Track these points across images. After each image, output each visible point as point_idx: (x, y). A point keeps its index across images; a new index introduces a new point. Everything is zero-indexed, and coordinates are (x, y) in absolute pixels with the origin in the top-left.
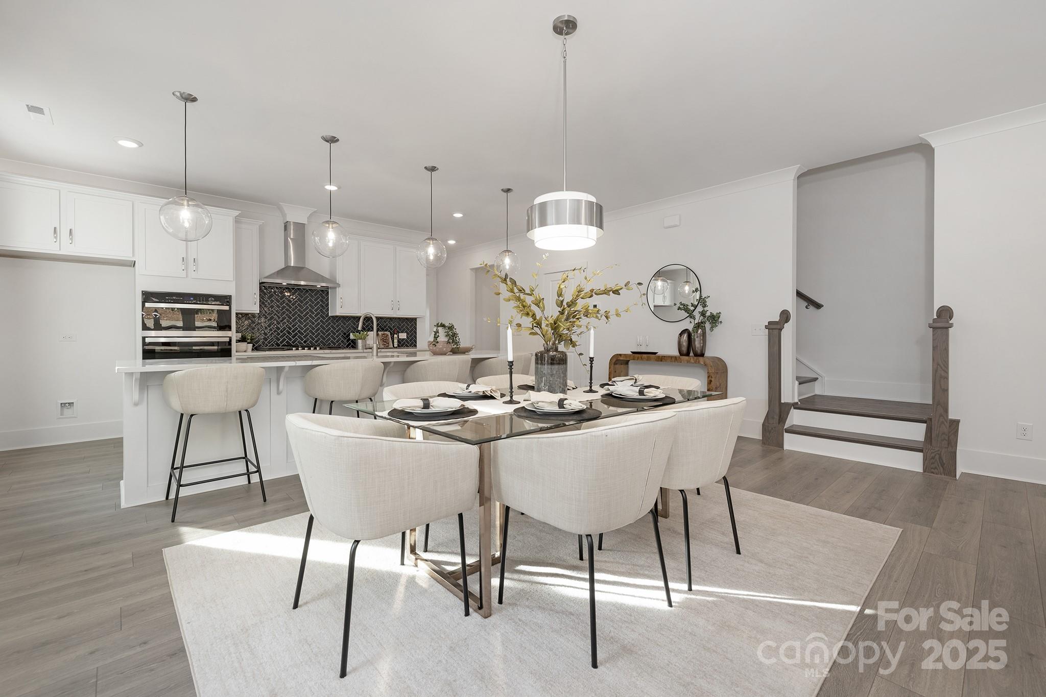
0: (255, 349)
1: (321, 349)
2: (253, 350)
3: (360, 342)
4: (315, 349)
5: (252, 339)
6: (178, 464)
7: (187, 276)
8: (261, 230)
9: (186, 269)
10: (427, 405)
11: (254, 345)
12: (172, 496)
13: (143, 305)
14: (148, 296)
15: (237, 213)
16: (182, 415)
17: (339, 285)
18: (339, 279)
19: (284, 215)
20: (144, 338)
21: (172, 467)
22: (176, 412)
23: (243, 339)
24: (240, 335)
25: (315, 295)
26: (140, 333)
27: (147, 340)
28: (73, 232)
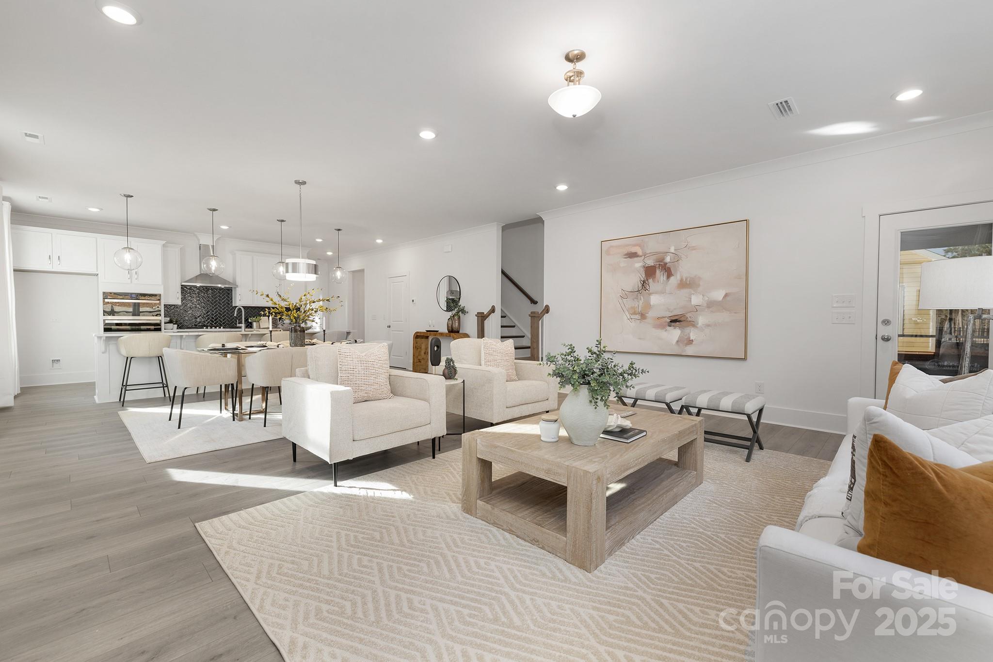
0: (179, 327)
1: (224, 328)
2: (177, 328)
3: (254, 324)
4: (220, 328)
5: (176, 322)
6: (124, 384)
7: (131, 282)
8: (182, 251)
9: (131, 278)
10: (223, 346)
11: (178, 326)
12: (122, 400)
13: (104, 301)
14: (106, 295)
15: (164, 242)
16: (127, 358)
17: (237, 286)
18: (238, 282)
19: (199, 240)
20: (104, 320)
21: (123, 385)
22: (125, 356)
23: (171, 322)
24: (168, 319)
25: (222, 292)
26: (102, 317)
27: (107, 322)
28: (60, 257)
